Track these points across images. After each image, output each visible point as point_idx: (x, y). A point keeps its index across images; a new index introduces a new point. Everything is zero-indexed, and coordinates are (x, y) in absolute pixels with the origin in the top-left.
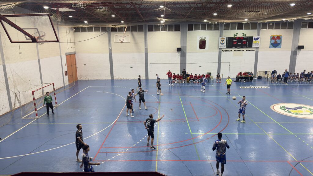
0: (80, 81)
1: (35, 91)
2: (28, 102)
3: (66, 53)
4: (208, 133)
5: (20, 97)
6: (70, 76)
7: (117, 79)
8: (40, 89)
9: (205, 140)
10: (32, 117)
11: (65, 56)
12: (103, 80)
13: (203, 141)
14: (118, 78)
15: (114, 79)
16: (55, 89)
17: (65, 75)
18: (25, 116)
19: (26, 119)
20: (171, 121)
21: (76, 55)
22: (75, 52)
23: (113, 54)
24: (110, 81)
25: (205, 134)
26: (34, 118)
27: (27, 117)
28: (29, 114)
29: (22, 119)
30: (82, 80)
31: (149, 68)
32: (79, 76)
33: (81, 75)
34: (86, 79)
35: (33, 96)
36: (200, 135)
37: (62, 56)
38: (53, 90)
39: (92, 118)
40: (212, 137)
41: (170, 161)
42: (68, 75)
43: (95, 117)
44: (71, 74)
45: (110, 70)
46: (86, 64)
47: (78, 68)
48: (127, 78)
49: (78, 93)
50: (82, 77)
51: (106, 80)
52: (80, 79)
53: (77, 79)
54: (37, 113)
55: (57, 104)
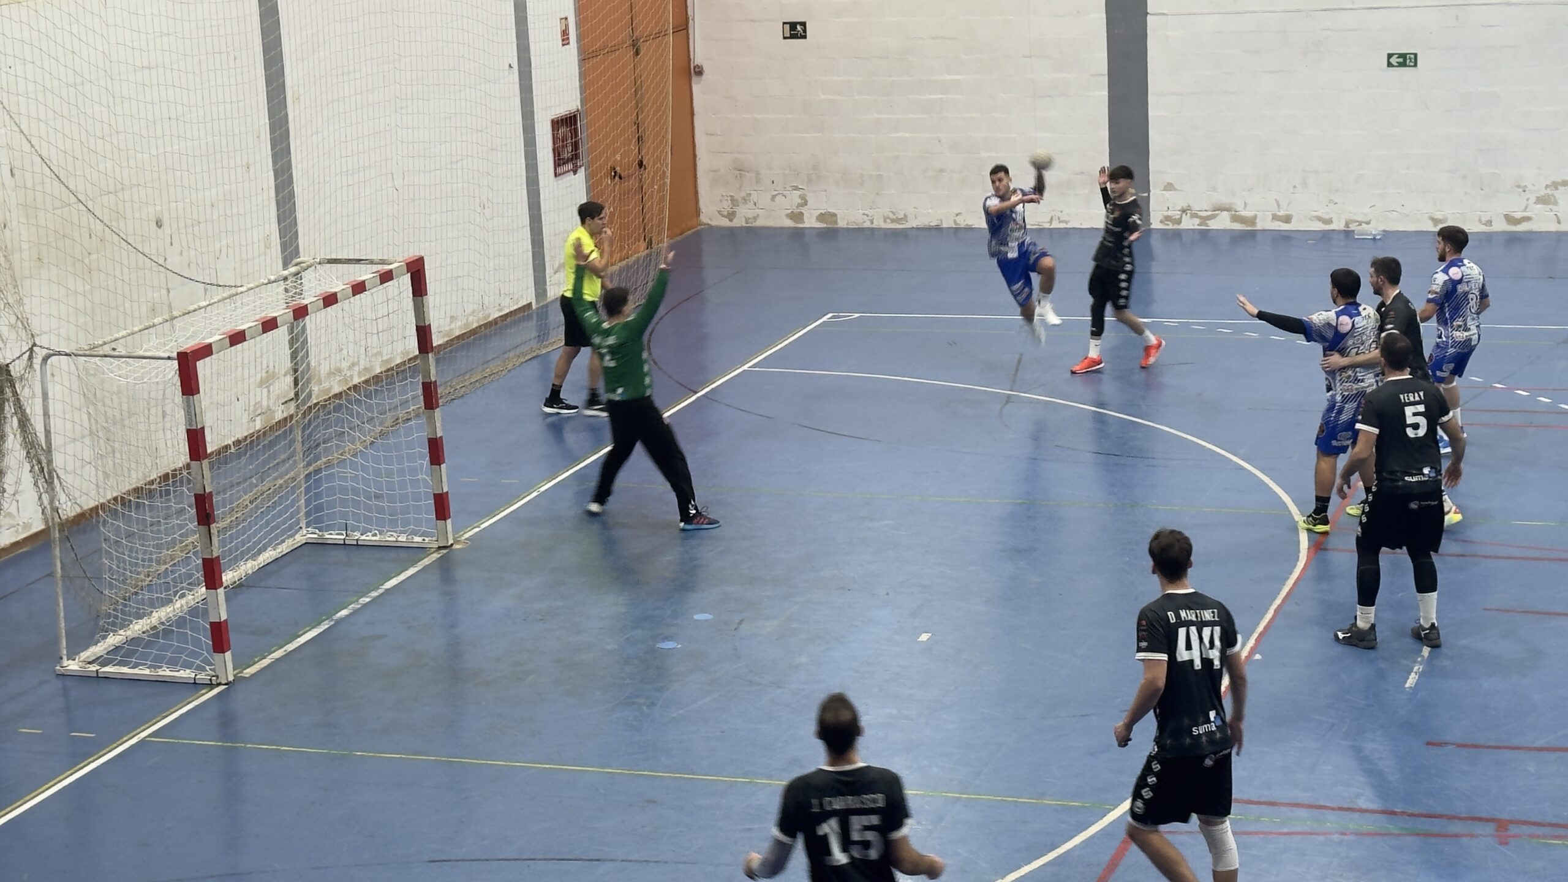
0: (732, 233)
1: (206, 351)
2: (135, 480)
5: (46, 414)
6: (615, 175)
7: (1189, 223)
8: (269, 325)
10: (173, 663)
14: (1202, 205)
15: (1156, 224)
16: (437, 340)
17: (559, 161)
18: (98, 649)
19: (107, 678)
26: (186, 674)
27: (117, 655)
28: (138, 627)
29: (63, 676)
30: (752, 232)
32: (716, 181)
33: (740, 170)
34: (797, 216)
35: (191, 413)
38: (412, 345)
42: (583, 168)
43: (894, 711)
44: (618, 157)
45: (1105, 93)
46: (804, 24)
47: (704, 76)
48: (1326, 217)
49: (696, 393)
50: (754, 196)
51: (1051, 231)
52: (731, 220)
53: (697, 212)
54: (224, 617)
55: (449, 521)
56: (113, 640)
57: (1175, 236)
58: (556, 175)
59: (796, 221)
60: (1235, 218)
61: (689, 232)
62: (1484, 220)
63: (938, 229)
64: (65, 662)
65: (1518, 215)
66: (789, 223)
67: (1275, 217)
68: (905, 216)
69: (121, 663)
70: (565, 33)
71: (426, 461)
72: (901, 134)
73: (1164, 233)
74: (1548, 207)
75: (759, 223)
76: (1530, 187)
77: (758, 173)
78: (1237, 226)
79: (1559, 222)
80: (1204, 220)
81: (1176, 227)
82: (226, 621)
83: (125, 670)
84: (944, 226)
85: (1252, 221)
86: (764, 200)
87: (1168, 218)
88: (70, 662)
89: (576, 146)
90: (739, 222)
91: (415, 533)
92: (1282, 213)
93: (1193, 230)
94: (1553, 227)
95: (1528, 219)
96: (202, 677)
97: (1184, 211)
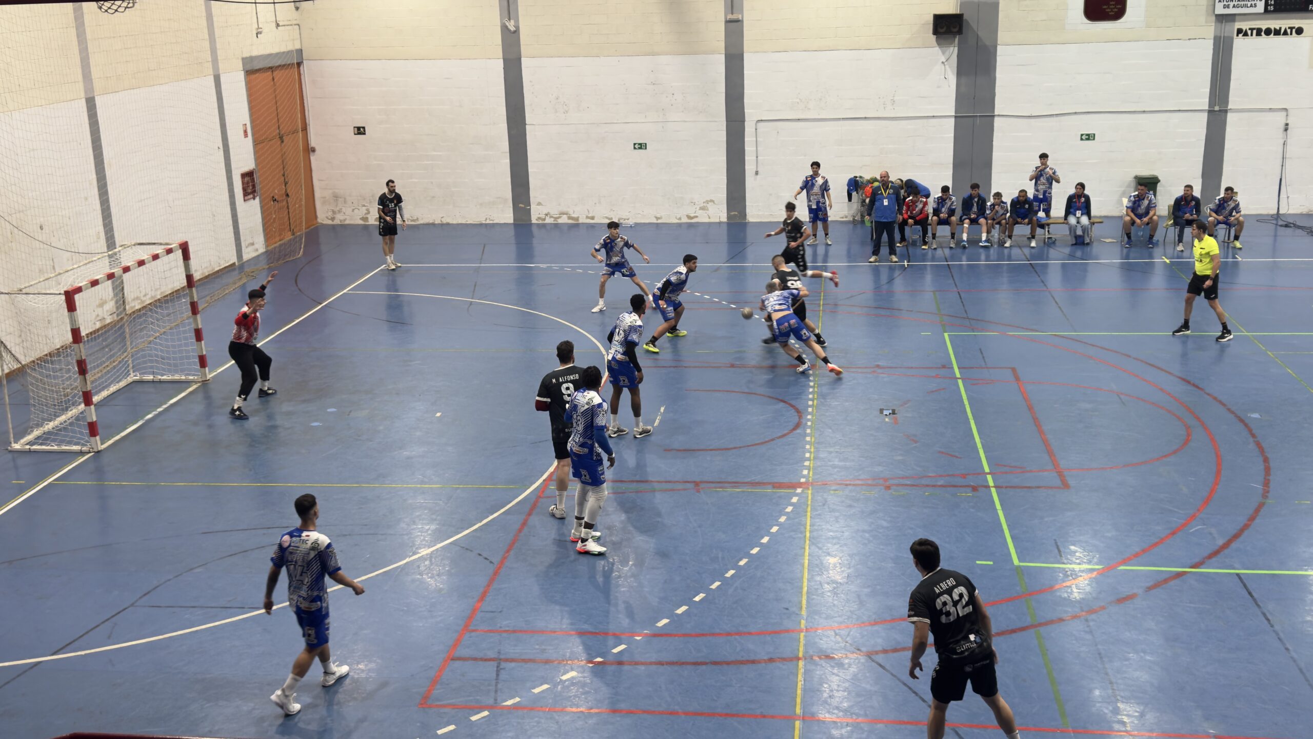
0: (334, 229)
1: (79, 290)
3: (245, 60)
4: (1125, 562)
6: (271, 203)
7: (549, 221)
8: (110, 277)
9: (1103, 608)
10: (69, 443)
11: (241, 75)
12: (466, 225)
13: (1092, 611)
14: (554, 212)
15: (534, 221)
17: (246, 194)
18: (30, 438)
19: (36, 452)
20: (888, 488)
21: (306, 68)
22: (300, 52)
23: (525, 62)
24: (511, 232)
25: (1110, 568)
26: (75, 448)
27: (38, 440)
28: (50, 426)
29: (12, 452)
30: (344, 227)
31: (749, 148)
32: (324, 202)
33: (336, 197)
34: (365, 219)
35: (73, 321)
36: (1075, 575)
37: (223, 79)
38: (183, 281)
39: (406, 453)
40: (1149, 589)
41: (880, 726)
42: (258, 197)
43: (426, 450)
44: (276, 191)
45: (508, 161)
46: (364, 128)
47: (316, 153)
48: (610, 217)
49: (321, 304)
50: (344, 210)
51: (486, 225)
52: (333, 221)
53: (316, 217)
54: (95, 419)
55: (207, 369)
56: (37, 433)
57: (543, 226)
58: (245, 200)
59: (364, 221)
60: (570, 218)
61: (312, 227)
62: (678, 217)
63: (433, 224)
64: (13, 445)
65: (692, 215)
66: (361, 222)
67: (587, 217)
68: (418, 219)
69: (41, 444)
70: (245, 132)
71: (194, 340)
72: (413, 180)
73: (538, 225)
74: (704, 212)
75: (347, 222)
76: (697, 203)
77: (345, 199)
78: (571, 221)
79: (709, 218)
80: (556, 219)
81: (543, 222)
82: (96, 421)
83: (44, 447)
84: (436, 222)
85: (577, 219)
86: (348, 211)
87: (539, 218)
88: (16, 445)
89: (254, 186)
90: (337, 222)
91: (189, 375)
92: (590, 215)
93: (551, 224)
94: (706, 220)
95: (696, 217)
96: (85, 449)
97: (546, 215)
